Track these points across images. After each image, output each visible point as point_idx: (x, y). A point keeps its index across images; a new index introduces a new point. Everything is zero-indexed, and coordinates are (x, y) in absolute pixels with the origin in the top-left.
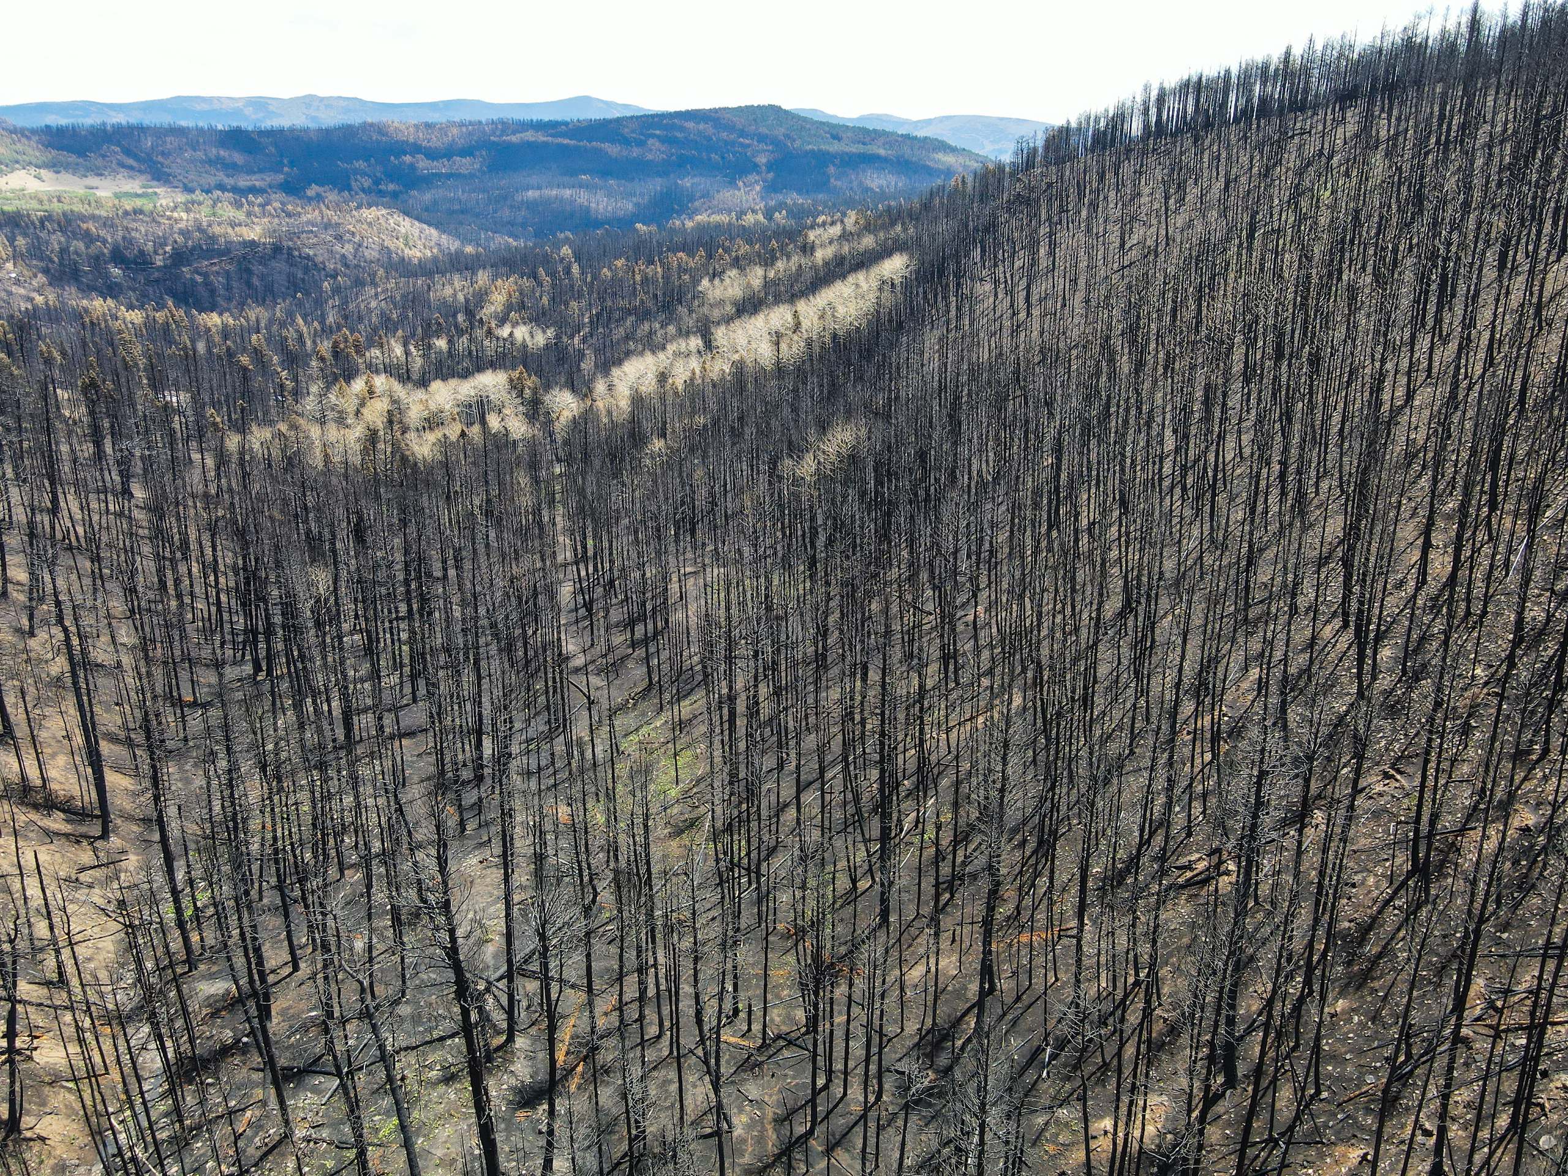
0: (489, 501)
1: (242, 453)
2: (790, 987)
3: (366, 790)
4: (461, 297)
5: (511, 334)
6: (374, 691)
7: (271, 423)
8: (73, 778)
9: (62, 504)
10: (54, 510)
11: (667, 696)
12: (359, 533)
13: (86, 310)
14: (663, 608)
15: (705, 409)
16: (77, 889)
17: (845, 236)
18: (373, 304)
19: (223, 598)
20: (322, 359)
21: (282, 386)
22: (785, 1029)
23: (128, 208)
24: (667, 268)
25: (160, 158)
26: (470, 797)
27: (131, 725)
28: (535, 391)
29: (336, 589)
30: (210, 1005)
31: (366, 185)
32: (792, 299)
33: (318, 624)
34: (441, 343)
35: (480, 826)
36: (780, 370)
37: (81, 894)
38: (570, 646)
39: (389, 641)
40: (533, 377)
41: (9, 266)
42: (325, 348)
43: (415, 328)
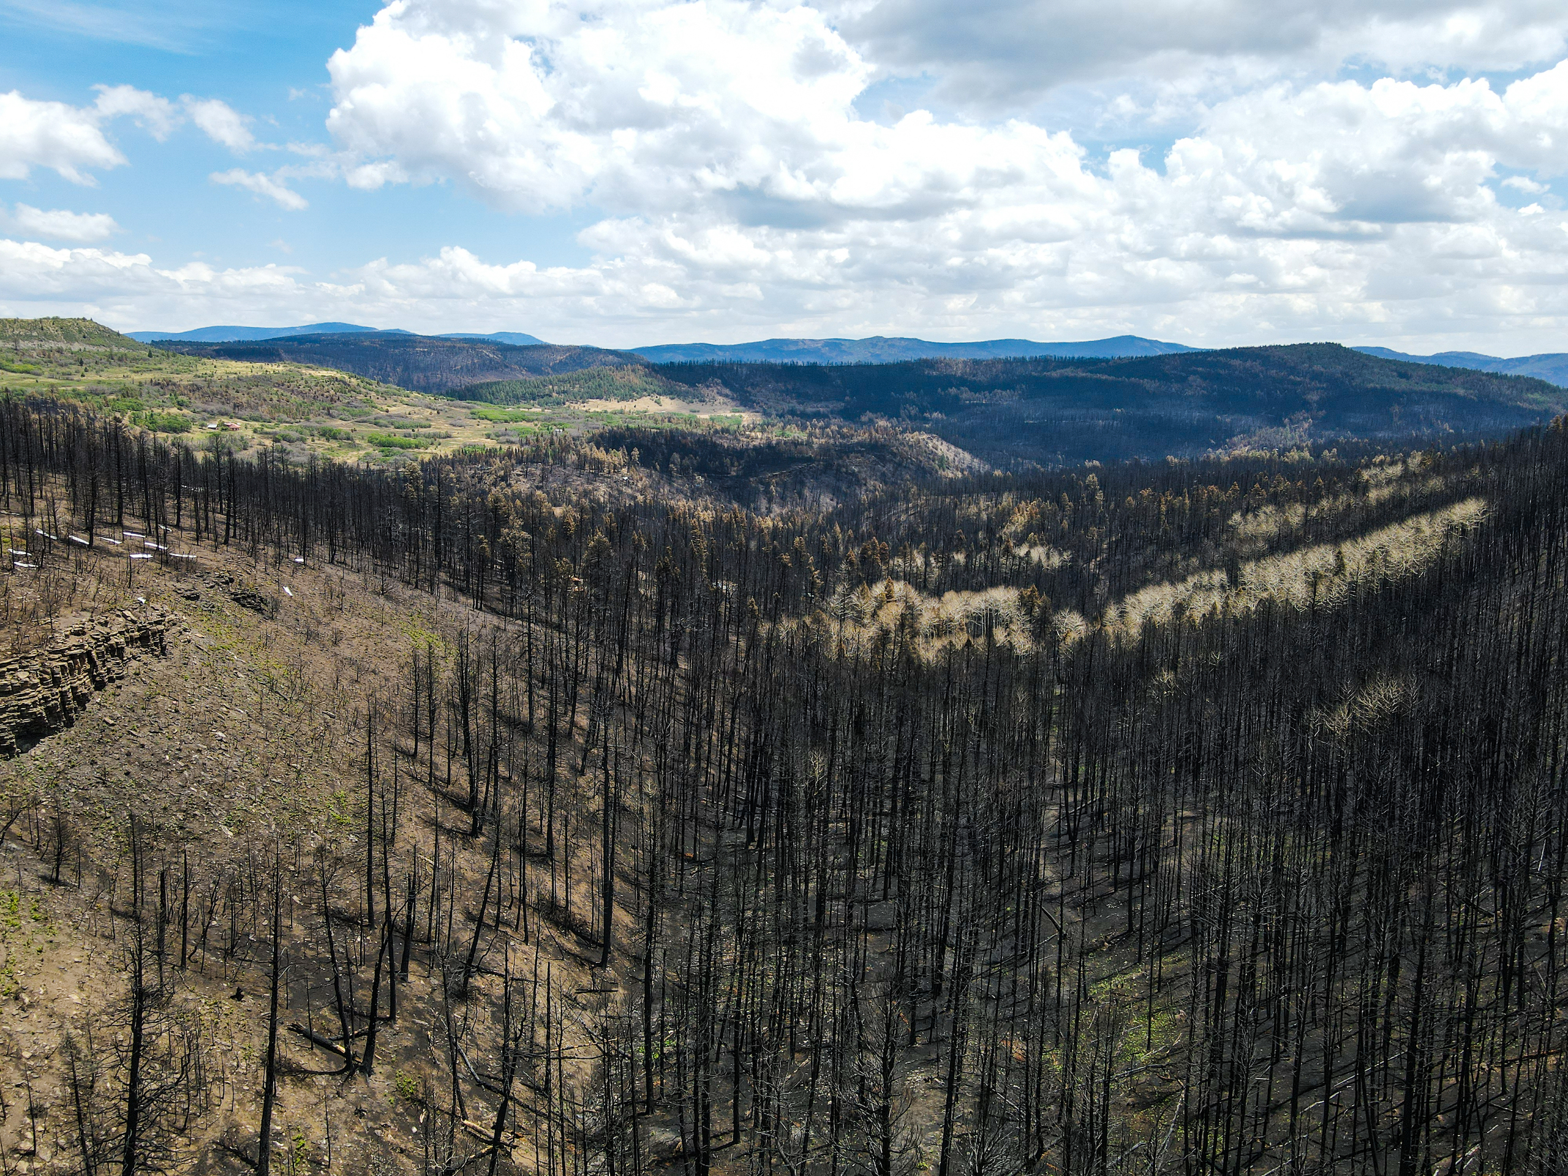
0: (984, 712)
1: (770, 639)
3: (827, 976)
4: (984, 516)
5: (1028, 554)
6: (848, 879)
7: (799, 616)
8: (589, 906)
9: (624, 666)
10: (618, 671)
11: (1147, 948)
12: (859, 726)
13: (672, 508)
14: (1154, 850)
15: (1223, 646)
16: (573, 1007)
17: (1407, 476)
18: (903, 517)
19: (733, 768)
20: (851, 563)
21: (813, 583)
23: (718, 428)
24: (1195, 499)
25: (749, 389)
26: (924, 1009)
27: (640, 868)
28: (1044, 610)
29: (829, 774)
30: (657, 1153)
31: (913, 413)
32: (1336, 539)
33: (810, 807)
34: (960, 557)
35: (930, 1042)
36: (1314, 612)
37: (575, 1013)
38: (1047, 872)
39: (870, 834)
40: (1044, 596)
41: (624, 470)
42: (855, 553)
43: (938, 542)
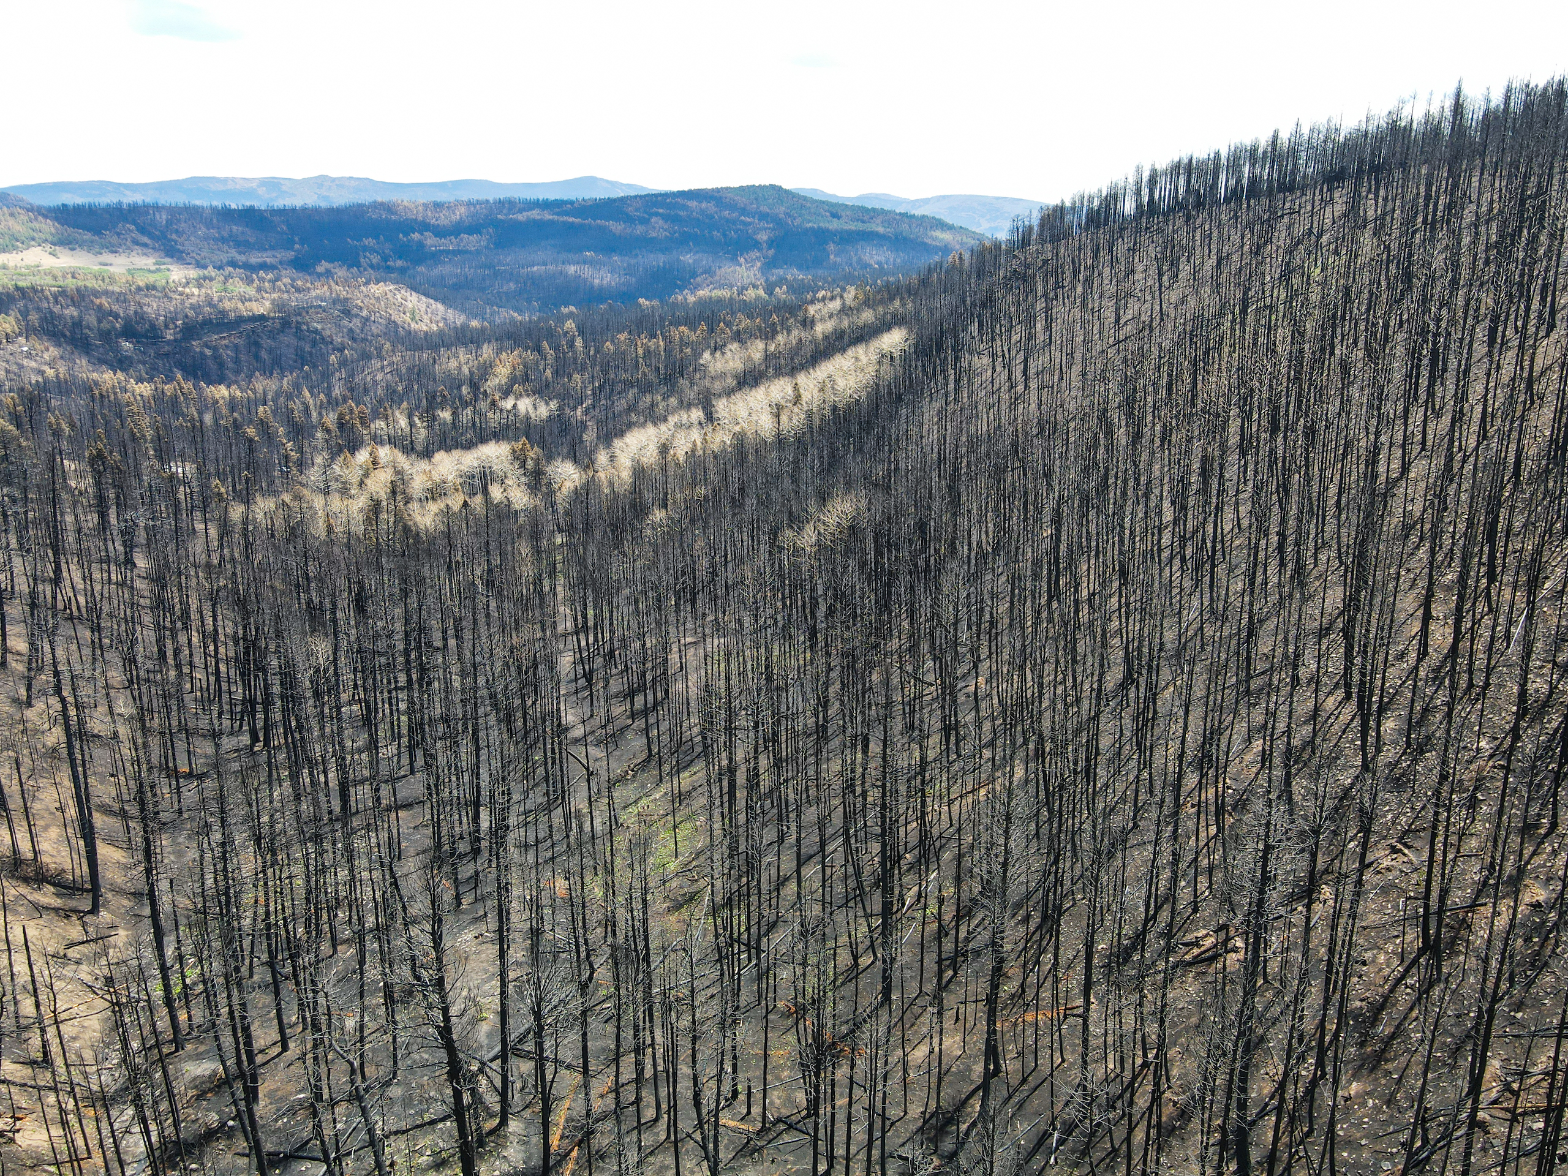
0: (490, 571)
1: (245, 522)
2: (791, 1068)
3: (361, 863)
4: (466, 370)
5: (515, 406)
6: (371, 762)
7: (275, 493)
8: (65, 851)
9: (65, 574)
10: (57, 581)
11: (666, 768)
12: (360, 603)
13: (96, 383)
14: (664, 679)
15: (706, 480)
16: (64, 965)
17: (845, 310)
18: (379, 377)
19: (223, 668)
20: (328, 431)
21: (287, 457)
22: (785, 1112)
23: (141, 284)
24: (669, 341)
25: (174, 236)
26: (466, 870)
27: (126, 797)
28: (537, 462)
29: (335, 659)
30: (196, 1087)
31: (374, 261)
32: (793, 371)
33: (317, 695)
34: (446, 415)
35: (476, 900)
36: (780, 441)
37: (69, 971)
38: (570, 717)
39: (387, 711)
40: (536, 448)
41: (22, 340)
42: (330, 419)
43: (420, 400)
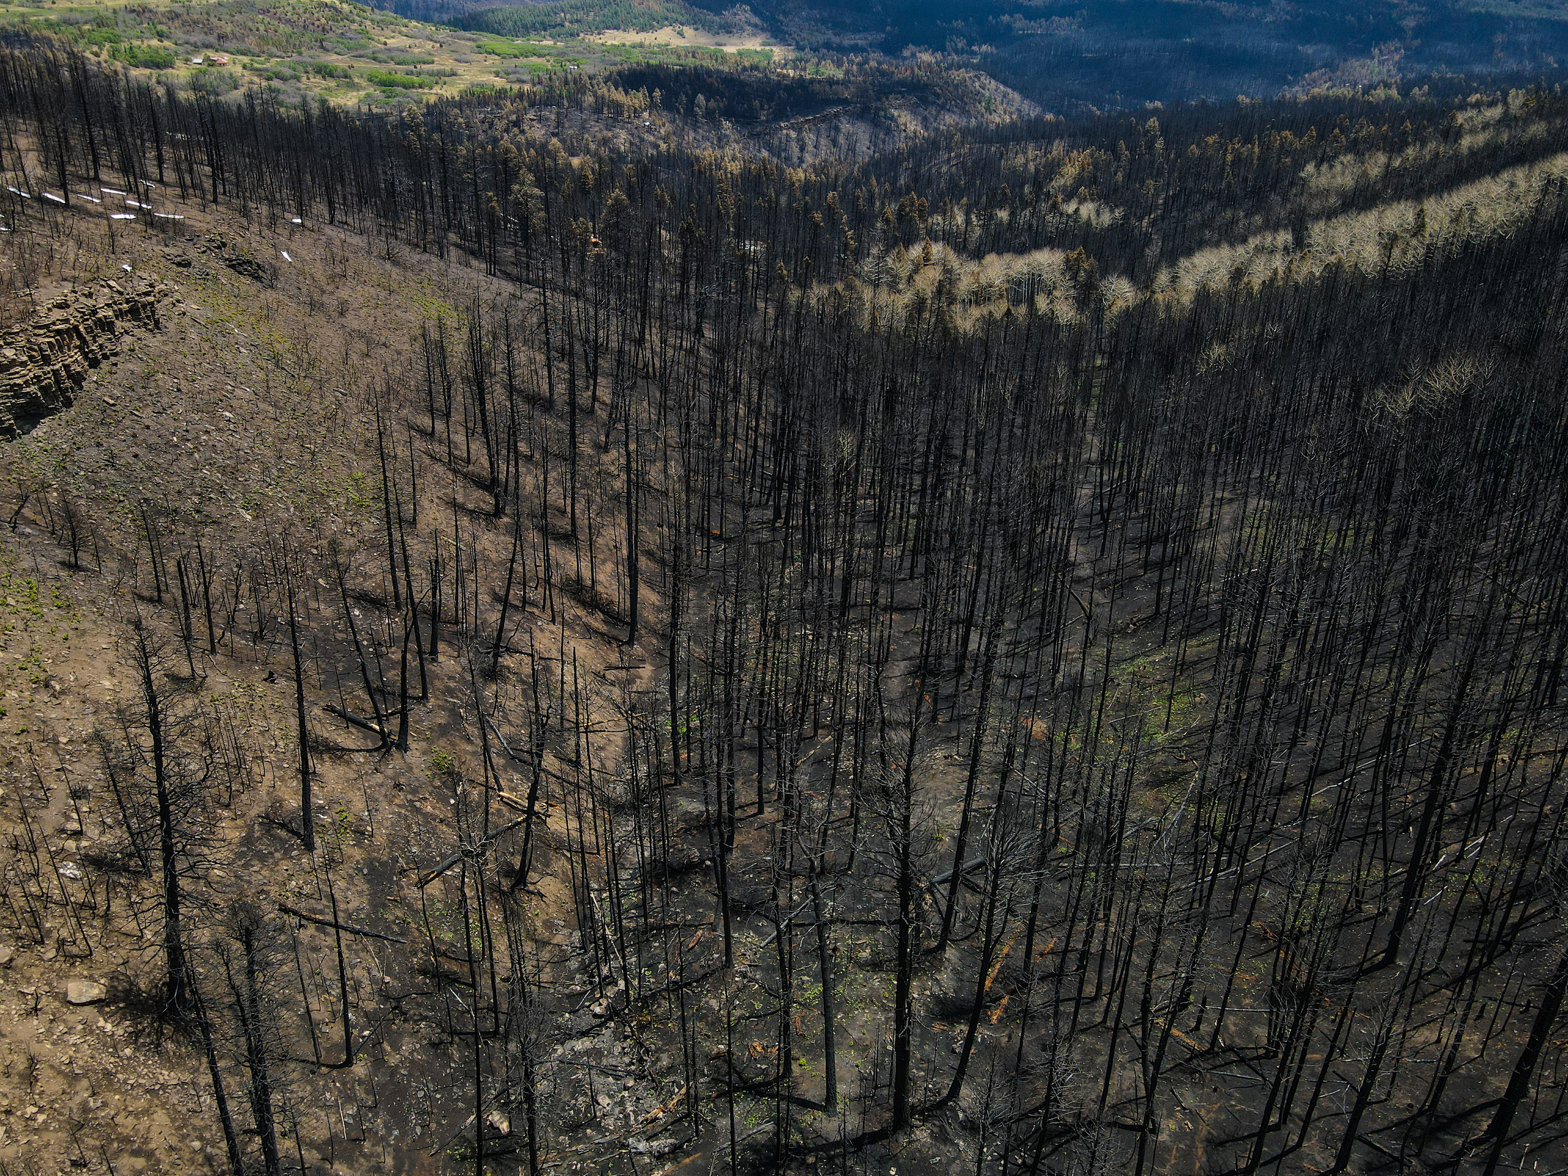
0: (1021, 387)
1: (800, 304)
2: (1255, 998)
3: (853, 655)
4: (1032, 167)
5: (1077, 211)
6: (876, 557)
7: (830, 280)
8: (615, 582)
9: (647, 337)
10: (640, 342)
11: (1173, 630)
12: (890, 400)
13: (697, 159)
14: (1189, 532)
15: (1280, 317)
16: (603, 684)
18: (944, 169)
19: (760, 443)
20: (887, 221)
21: (846, 245)
22: (1238, 1042)
23: (747, 64)
24: (1266, 148)
25: (781, 17)
26: (947, 688)
27: (667, 547)
28: (1090, 274)
29: (858, 456)
30: (685, 821)
31: (960, 45)
32: (1418, 194)
33: (837, 484)
34: (1003, 215)
35: (951, 720)
36: (1385, 279)
37: (605, 690)
38: (1077, 552)
39: (898, 511)
40: (1092, 260)
41: (646, 114)
42: (891, 209)
43: (980, 197)
